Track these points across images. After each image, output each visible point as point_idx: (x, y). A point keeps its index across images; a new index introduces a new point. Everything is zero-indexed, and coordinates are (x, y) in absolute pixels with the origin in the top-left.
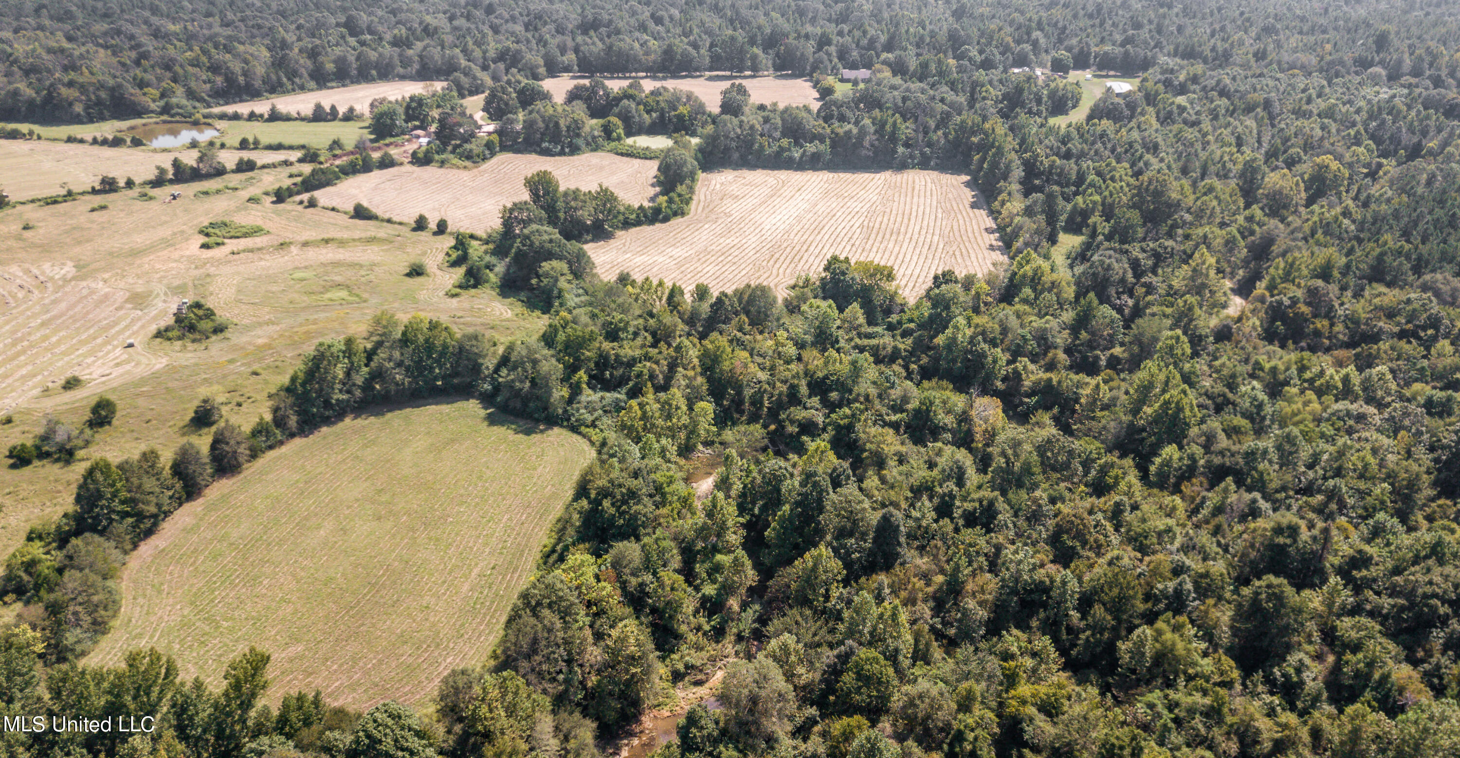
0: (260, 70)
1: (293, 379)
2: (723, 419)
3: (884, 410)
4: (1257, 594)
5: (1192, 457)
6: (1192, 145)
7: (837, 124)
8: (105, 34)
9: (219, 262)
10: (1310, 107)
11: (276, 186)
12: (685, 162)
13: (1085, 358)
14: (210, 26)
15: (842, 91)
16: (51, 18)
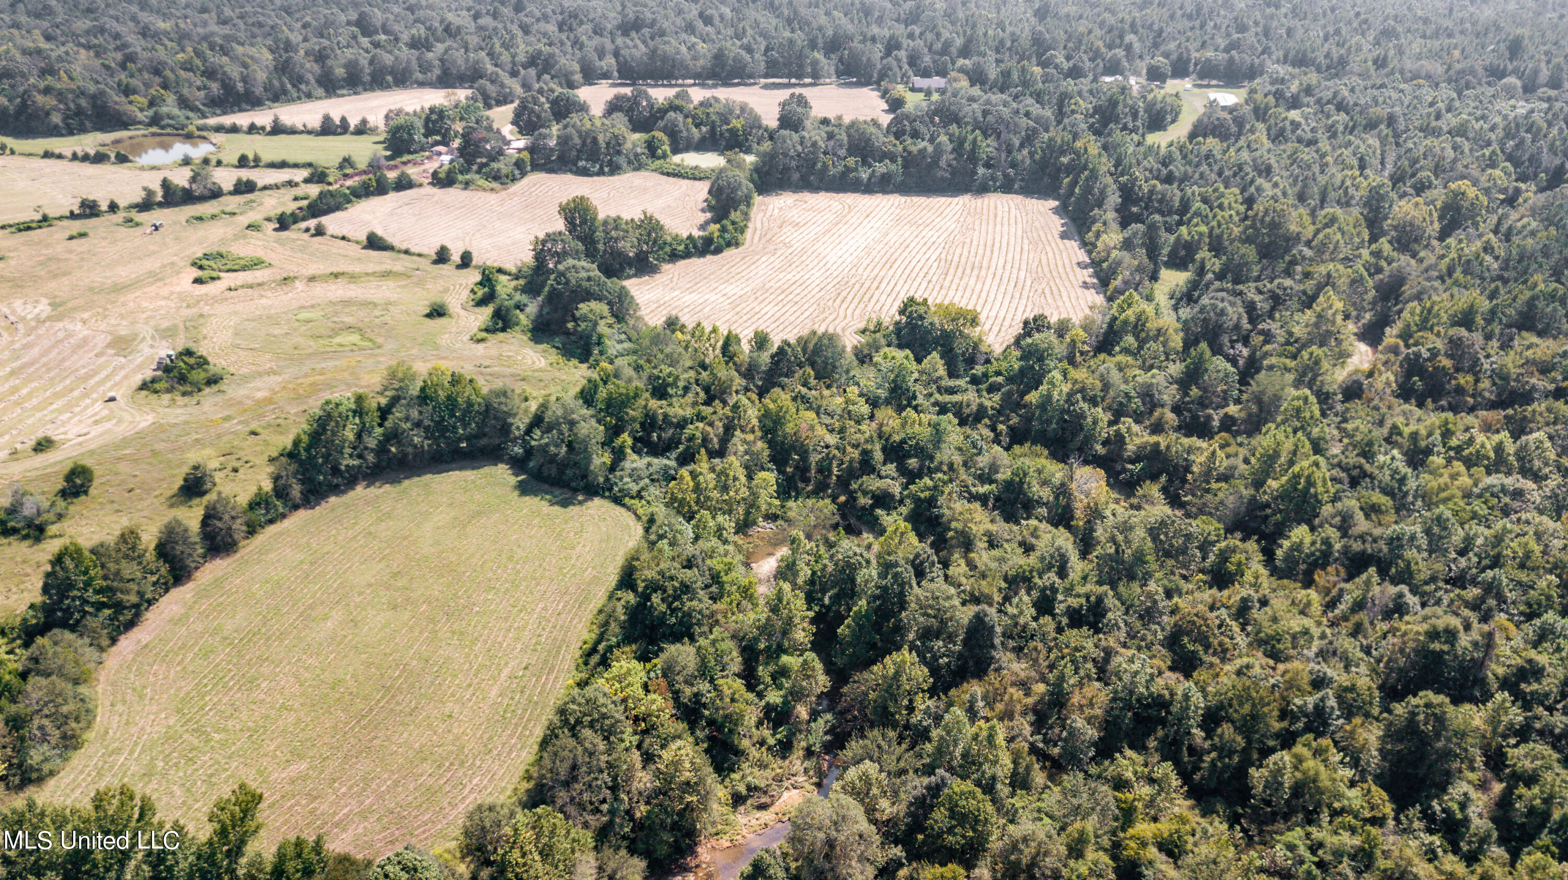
0: (261, 76)
1: (296, 443)
2: (786, 490)
3: (970, 481)
4: (1413, 714)
5: (1327, 542)
6: (1309, 167)
7: (909, 141)
8: (88, 32)
9: (214, 300)
10: (1439, 123)
11: (279, 211)
12: (740, 184)
13: (1195, 417)
14: (205, 24)
15: (913, 102)
16: (29, 14)
